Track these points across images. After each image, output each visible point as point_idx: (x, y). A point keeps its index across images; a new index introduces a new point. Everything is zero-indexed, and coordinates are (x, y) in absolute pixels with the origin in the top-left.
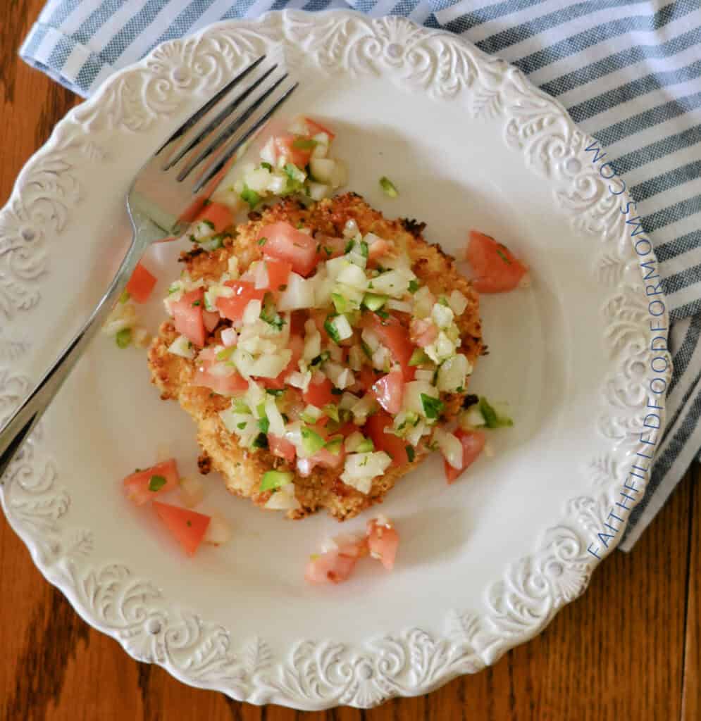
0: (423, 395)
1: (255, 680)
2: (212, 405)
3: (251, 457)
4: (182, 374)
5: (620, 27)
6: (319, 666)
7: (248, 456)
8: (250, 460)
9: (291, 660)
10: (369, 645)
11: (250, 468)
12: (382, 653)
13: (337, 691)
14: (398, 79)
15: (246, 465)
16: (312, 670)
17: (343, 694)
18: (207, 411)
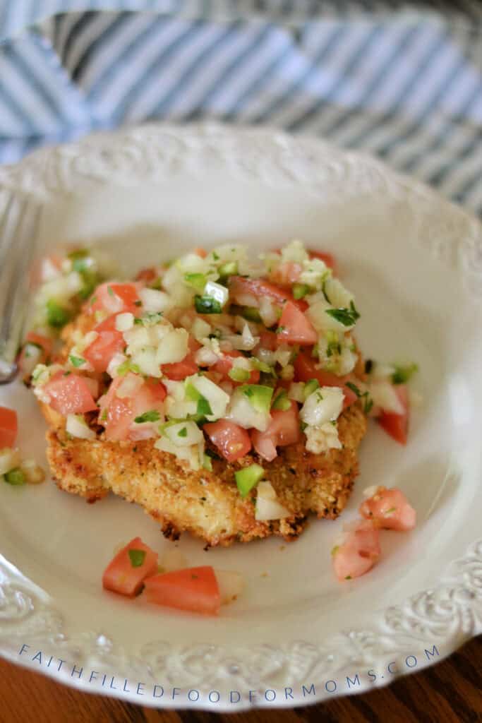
0: (328, 311)
1: (369, 658)
2: (141, 457)
3: (211, 479)
4: (95, 455)
5: (271, 70)
6: (417, 617)
7: (207, 479)
8: (213, 484)
9: (387, 629)
10: (448, 580)
11: (217, 490)
12: (466, 576)
13: (454, 626)
14: (123, 178)
15: (212, 491)
16: (414, 624)
17: (461, 623)
18: (141, 464)
